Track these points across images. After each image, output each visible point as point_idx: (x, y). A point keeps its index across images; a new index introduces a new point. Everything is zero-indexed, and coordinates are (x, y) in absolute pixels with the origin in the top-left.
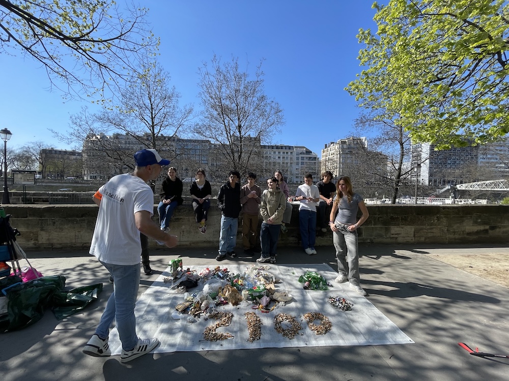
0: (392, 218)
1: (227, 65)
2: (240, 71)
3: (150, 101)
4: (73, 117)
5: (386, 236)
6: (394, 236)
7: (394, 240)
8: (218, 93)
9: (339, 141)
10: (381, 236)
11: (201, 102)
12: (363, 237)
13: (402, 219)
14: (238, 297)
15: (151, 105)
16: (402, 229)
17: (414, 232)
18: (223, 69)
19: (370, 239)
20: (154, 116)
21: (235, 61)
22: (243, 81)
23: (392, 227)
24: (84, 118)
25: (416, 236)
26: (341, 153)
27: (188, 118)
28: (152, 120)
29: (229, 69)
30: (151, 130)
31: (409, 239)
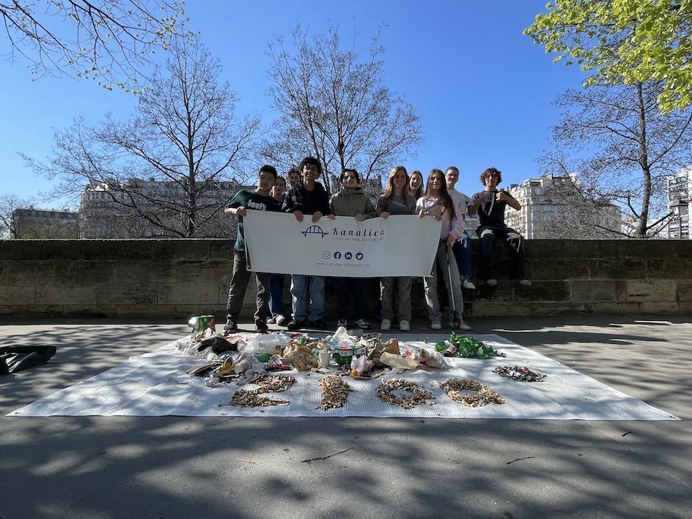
0: (629, 265)
1: (319, 39)
2: (343, 49)
3: (187, 108)
4: (60, 136)
5: (618, 299)
6: (634, 299)
7: (635, 308)
8: (303, 89)
9: (525, 182)
10: (607, 298)
11: (274, 105)
12: (572, 300)
13: (649, 266)
15: (189, 113)
16: (651, 286)
17: (677, 292)
18: (312, 45)
19: (586, 305)
20: (192, 134)
21: (333, 32)
22: (346, 68)
23: (629, 281)
24: (76, 136)
25: (681, 299)
26: (532, 203)
27: (252, 137)
28: (190, 140)
29: (323, 45)
30: (187, 157)
31: (667, 306)
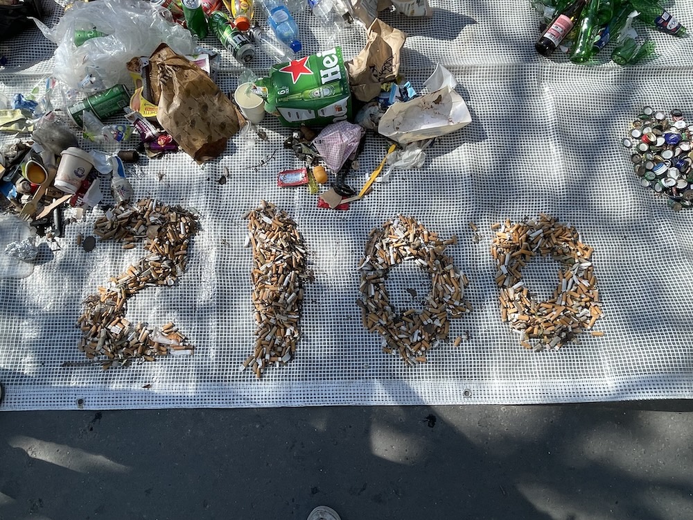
14: (221, 118)
